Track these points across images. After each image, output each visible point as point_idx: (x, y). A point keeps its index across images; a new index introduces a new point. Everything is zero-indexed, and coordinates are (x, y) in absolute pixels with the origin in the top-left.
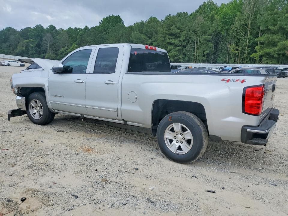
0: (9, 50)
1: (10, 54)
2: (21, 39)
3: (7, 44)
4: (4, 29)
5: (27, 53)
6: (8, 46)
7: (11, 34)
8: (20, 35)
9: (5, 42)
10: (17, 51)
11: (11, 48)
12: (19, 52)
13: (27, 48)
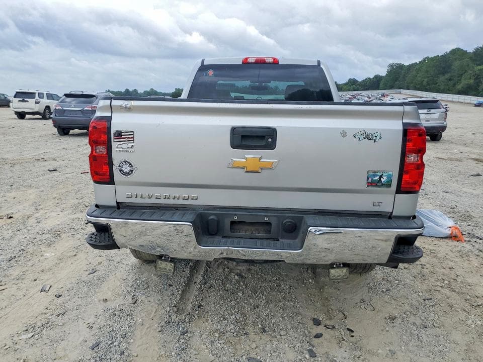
0: (448, 85)
1: (448, 92)
2: (471, 65)
3: (447, 76)
4: (448, 52)
5: (477, 90)
6: (447, 79)
7: (456, 59)
8: (471, 58)
9: (443, 74)
10: (459, 87)
11: (451, 83)
12: (462, 87)
13: (477, 81)
